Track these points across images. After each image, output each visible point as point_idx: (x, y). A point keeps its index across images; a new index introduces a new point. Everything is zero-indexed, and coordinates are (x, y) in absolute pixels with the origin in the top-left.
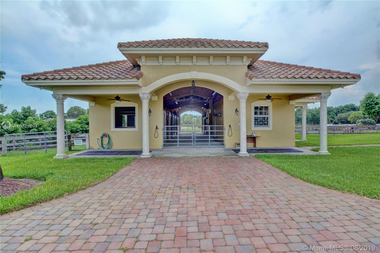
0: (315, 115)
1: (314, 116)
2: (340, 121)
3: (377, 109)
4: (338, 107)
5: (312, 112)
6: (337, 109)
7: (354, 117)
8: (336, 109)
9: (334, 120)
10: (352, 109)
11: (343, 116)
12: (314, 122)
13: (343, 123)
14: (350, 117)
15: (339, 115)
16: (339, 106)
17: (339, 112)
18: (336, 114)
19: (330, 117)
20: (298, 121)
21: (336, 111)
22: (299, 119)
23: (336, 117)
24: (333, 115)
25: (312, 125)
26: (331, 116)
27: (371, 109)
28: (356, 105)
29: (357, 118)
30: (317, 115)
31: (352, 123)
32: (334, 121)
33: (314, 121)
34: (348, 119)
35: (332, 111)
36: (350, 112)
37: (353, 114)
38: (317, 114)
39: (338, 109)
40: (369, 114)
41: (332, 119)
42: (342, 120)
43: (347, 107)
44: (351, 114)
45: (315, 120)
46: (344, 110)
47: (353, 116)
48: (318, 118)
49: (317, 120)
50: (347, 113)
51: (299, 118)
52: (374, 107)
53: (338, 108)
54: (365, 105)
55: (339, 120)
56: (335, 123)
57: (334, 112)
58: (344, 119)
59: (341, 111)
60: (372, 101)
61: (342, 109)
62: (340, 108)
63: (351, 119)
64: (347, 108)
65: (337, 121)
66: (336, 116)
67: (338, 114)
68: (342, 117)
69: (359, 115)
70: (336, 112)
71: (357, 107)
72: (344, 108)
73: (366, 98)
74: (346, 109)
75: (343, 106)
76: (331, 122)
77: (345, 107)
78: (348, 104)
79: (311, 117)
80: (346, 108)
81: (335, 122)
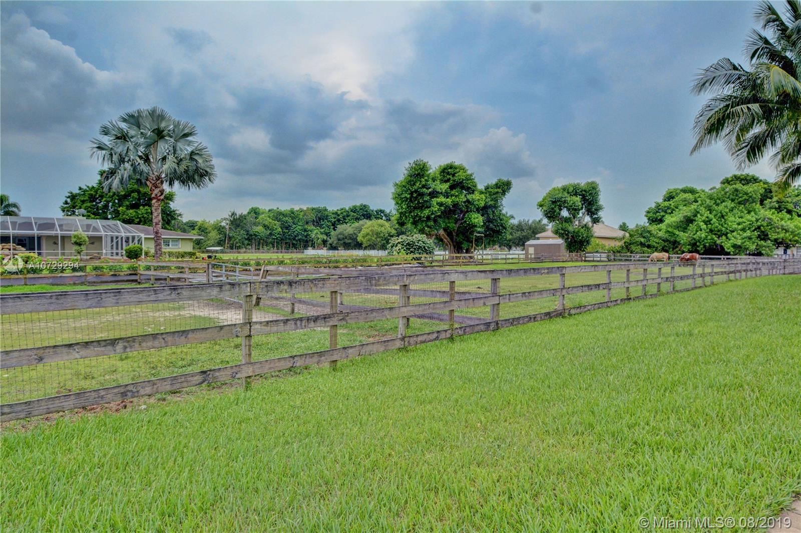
0: (289, 226)
1: (287, 228)
2: (342, 242)
3: (436, 209)
4: (338, 210)
5: (281, 217)
6: (336, 213)
7: (371, 233)
8: (333, 214)
9: (329, 239)
10: (363, 215)
11: (347, 231)
12: (286, 243)
13: (347, 246)
14: (362, 232)
15: (341, 228)
16: (339, 208)
17: (339, 220)
18: (333, 225)
19: (322, 233)
20: (248, 239)
21: (334, 218)
22: (251, 235)
23: (333, 233)
24: (327, 228)
25: (283, 250)
26: (322, 230)
27: (422, 207)
28: (371, 208)
29: (375, 236)
30: (294, 226)
31: (365, 248)
32: (330, 241)
33: (288, 241)
34: (358, 238)
35: (326, 219)
36: (361, 222)
37: (368, 226)
38: (293, 223)
39: (339, 215)
40: (415, 223)
41: (325, 238)
42: (347, 241)
43: (354, 210)
44: (363, 225)
45: (289, 239)
46: (349, 218)
47: (368, 231)
48: (295, 234)
49: (294, 239)
50: (356, 224)
51: (251, 232)
52: (428, 204)
53: (339, 212)
54: (409, 196)
55: (339, 240)
56: (333, 248)
57: (331, 222)
58: (351, 238)
59: (345, 219)
60: (424, 186)
61: (345, 214)
62: (342, 213)
63: (364, 237)
64: (354, 212)
65: (335, 242)
66: (335, 230)
67: (338, 226)
68: (346, 233)
69: (379, 230)
70: (333, 220)
71: (373, 211)
72: (348, 212)
73: (411, 176)
74: (353, 216)
75: (347, 209)
76: (324, 244)
77: (351, 211)
78: (358, 204)
79: (280, 230)
80: (352, 214)
81: (331, 244)
